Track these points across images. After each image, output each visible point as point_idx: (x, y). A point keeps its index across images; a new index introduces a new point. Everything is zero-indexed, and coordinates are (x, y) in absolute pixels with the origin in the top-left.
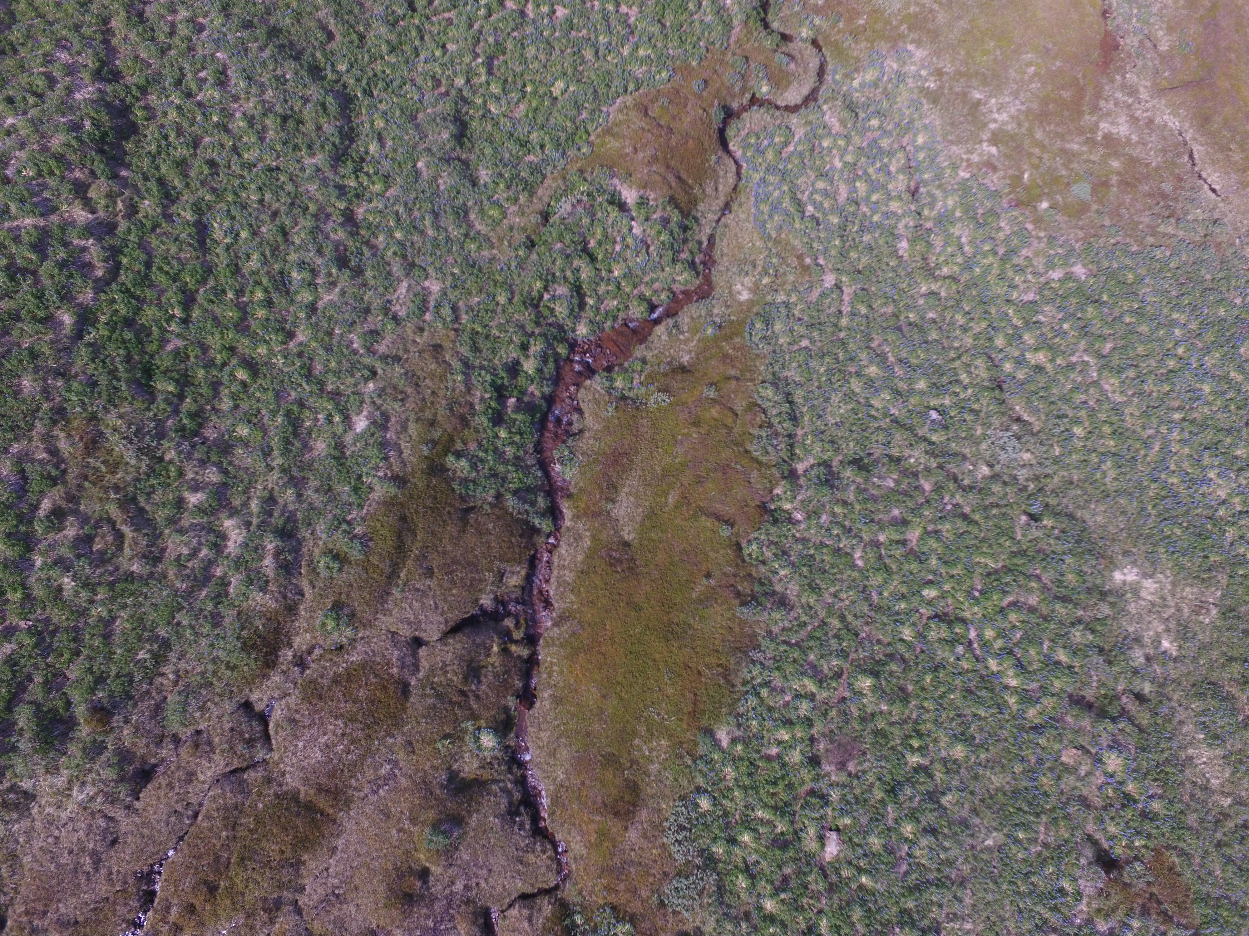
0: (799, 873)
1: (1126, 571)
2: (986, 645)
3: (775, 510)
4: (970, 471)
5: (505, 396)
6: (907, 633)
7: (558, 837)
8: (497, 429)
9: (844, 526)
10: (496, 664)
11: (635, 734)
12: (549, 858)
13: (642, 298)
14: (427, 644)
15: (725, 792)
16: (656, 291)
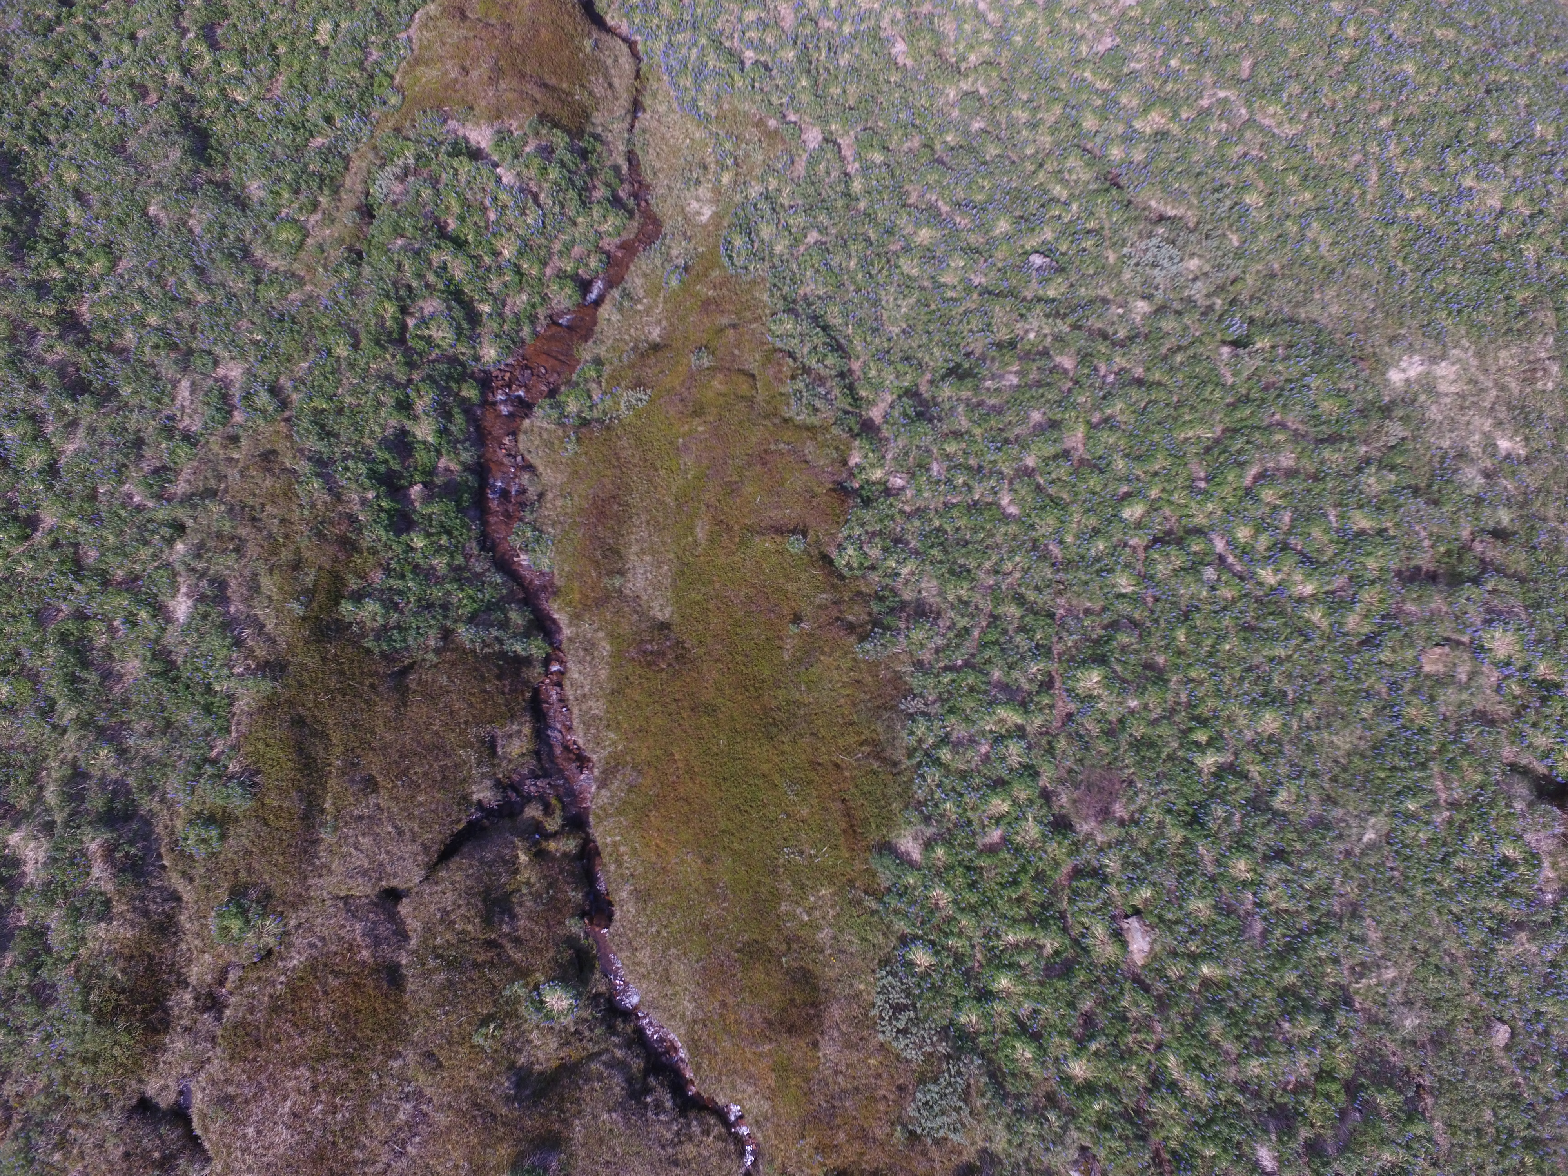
0: (1104, 1002)
1: (1403, 364)
2: (1245, 552)
3: (862, 487)
4: (1120, 316)
5: (403, 487)
6: (1124, 583)
7: (721, 1100)
8: (404, 537)
9: (969, 468)
10: (533, 880)
11: (777, 897)
12: (718, 1138)
13: (561, 276)
14: (407, 893)
15: (945, 927)
16: (579, 260)
